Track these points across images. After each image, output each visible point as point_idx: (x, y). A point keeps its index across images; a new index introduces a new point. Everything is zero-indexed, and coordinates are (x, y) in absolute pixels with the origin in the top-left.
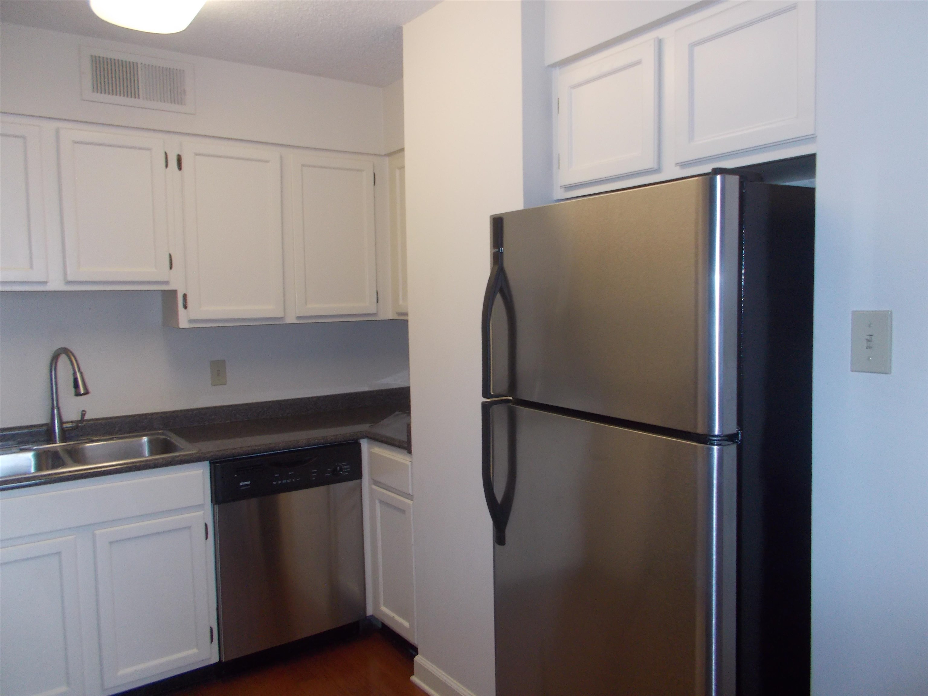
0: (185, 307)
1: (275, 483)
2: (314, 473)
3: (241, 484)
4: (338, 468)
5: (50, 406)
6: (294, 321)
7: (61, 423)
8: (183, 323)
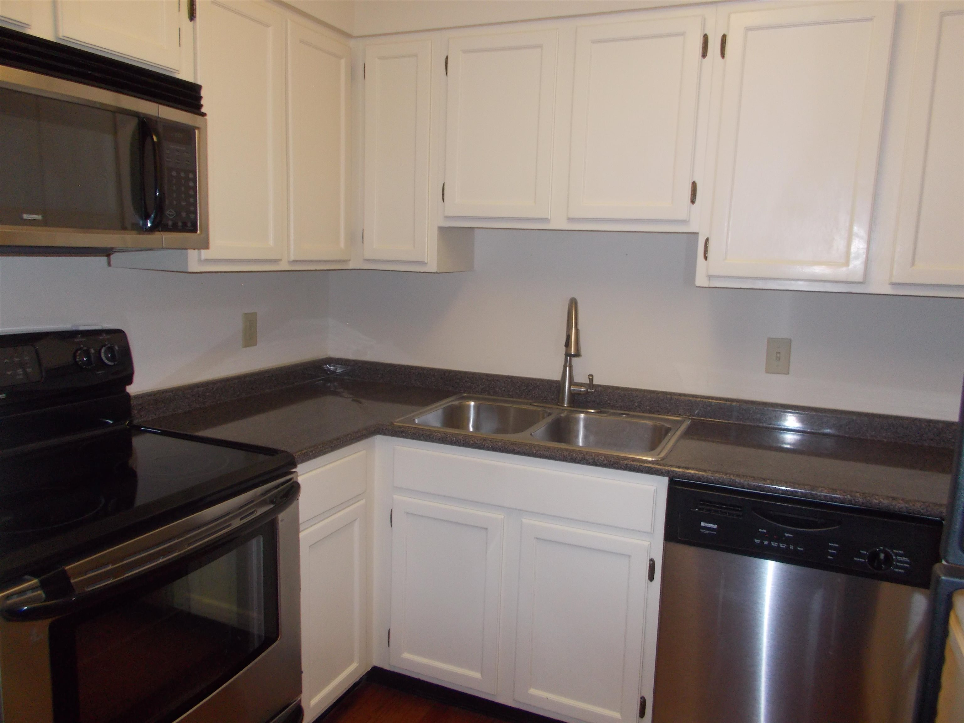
0: (706, 258)
1: (757, 541)
2: (832, 548)
3: (703, 524)
4: (882, 556)
5: (563, 363)
6: (888, 290)
7: (571, 383)
8: (701, 280)
